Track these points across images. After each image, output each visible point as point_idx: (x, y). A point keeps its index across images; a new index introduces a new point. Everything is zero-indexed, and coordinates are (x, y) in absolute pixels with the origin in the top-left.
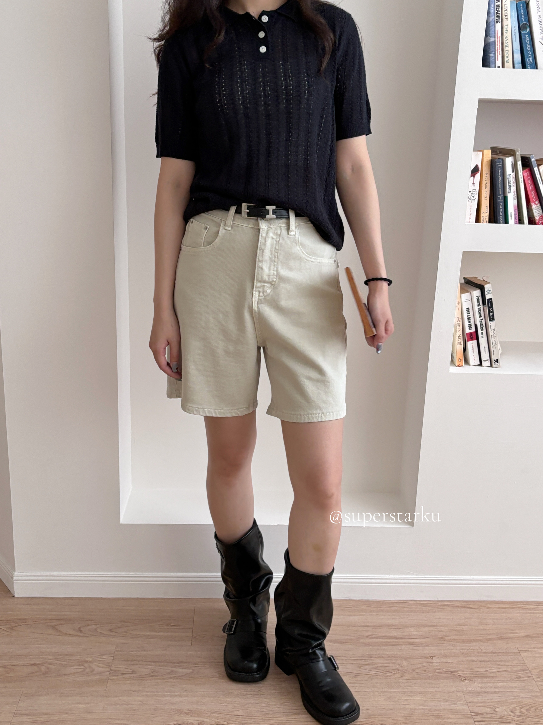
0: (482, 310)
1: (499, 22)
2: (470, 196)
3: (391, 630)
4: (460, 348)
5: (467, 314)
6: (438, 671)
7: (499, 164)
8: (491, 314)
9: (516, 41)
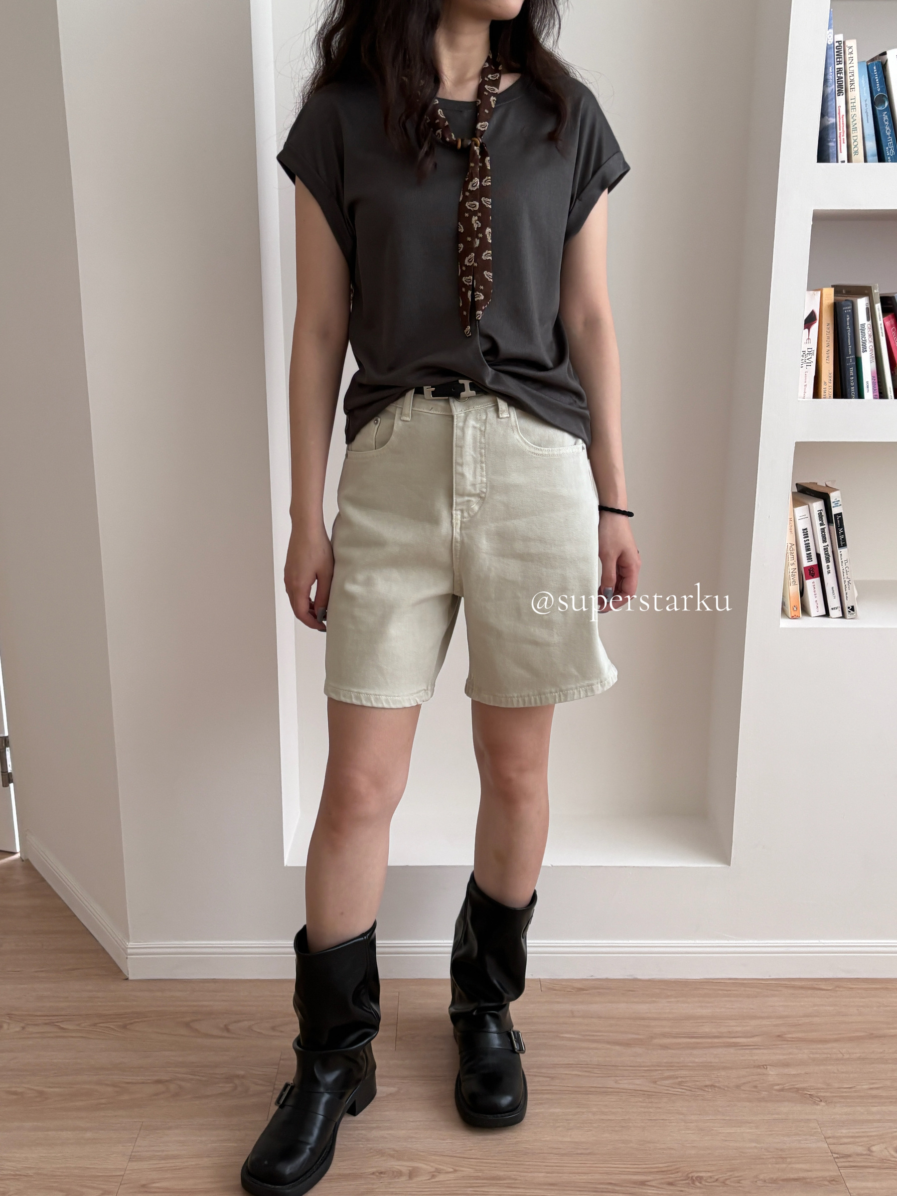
0: (826, 530)
1: (841, 94)
2: (804, 358)
3: (701, 1024)
4: (794, 589)
5: (804, 538)
6: (777, 1087)
7: (846, 308)
8: (842, 537)
9: (868, 122)
